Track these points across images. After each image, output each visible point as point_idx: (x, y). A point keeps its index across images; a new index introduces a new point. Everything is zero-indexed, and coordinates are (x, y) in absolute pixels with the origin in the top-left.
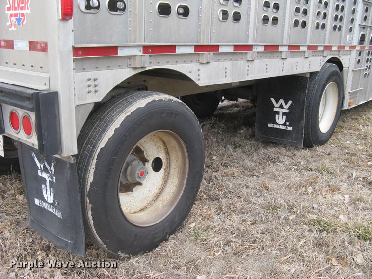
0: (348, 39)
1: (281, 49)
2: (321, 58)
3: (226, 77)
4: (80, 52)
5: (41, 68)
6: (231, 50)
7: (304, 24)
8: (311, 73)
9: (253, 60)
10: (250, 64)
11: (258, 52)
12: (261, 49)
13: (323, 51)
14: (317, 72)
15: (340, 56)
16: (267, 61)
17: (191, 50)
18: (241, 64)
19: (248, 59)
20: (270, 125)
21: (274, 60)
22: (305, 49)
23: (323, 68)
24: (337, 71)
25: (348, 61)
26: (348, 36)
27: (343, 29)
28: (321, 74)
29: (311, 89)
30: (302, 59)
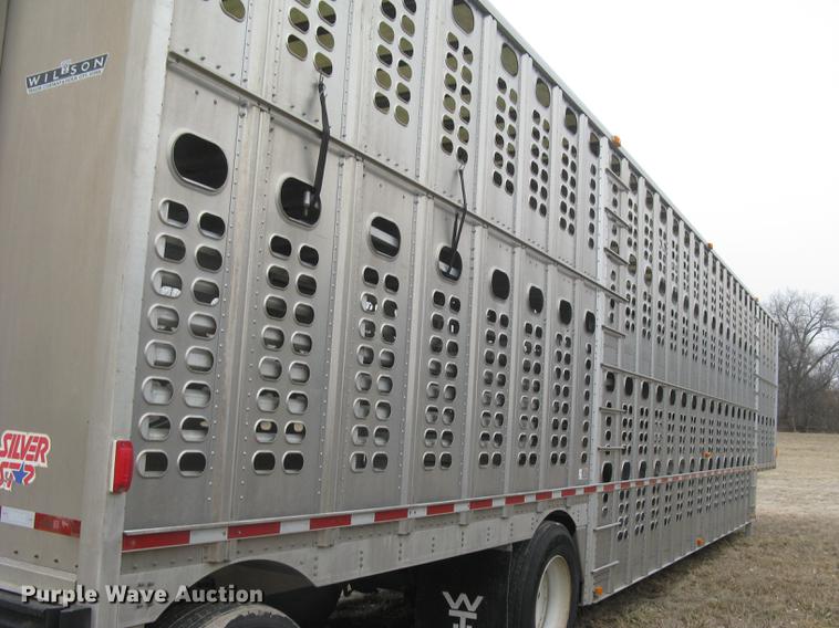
0: (580, 475)
1: (457, 509)
2: (533, 515)
3: (361, 566)
4: (133, 543)
5: (56, 561)
6: (371, 520)
7: (498, 460)
8: (517, 545)
9: (408, 534)
10: (402, 539)
11: (417, 519)
12: (423, 513)
13: (536, 503)
14: (527, 541)
15: (567, 508)
16: (434, 532)
17: (305, 527)
18: (388, 540)
19: (400, 532)
21: (446, 528)
22: (502, 503)
23: (537, 532)
24: (564, 536)
25: (585, 515)
26: (580, 470)
27: (570, 460)
28: (535, 543)
29: (517, 572)
30: (498, 520)
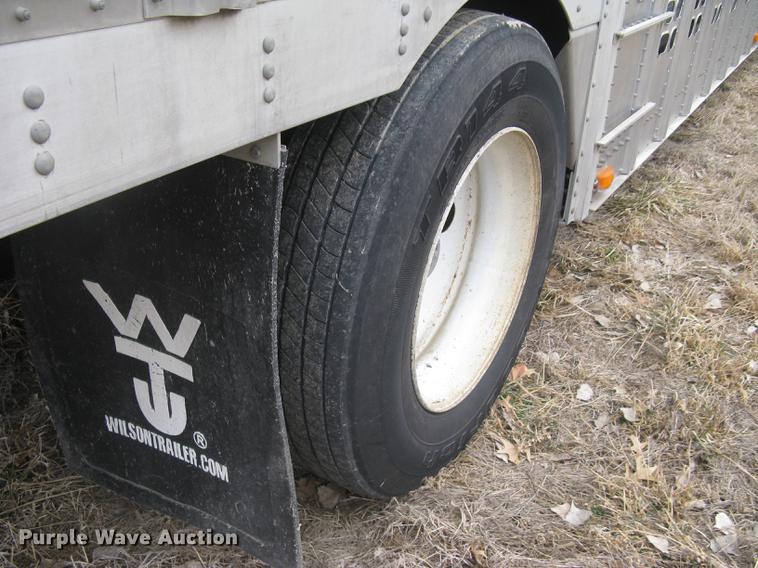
20: (114, 425)
23: (423, 66)
